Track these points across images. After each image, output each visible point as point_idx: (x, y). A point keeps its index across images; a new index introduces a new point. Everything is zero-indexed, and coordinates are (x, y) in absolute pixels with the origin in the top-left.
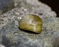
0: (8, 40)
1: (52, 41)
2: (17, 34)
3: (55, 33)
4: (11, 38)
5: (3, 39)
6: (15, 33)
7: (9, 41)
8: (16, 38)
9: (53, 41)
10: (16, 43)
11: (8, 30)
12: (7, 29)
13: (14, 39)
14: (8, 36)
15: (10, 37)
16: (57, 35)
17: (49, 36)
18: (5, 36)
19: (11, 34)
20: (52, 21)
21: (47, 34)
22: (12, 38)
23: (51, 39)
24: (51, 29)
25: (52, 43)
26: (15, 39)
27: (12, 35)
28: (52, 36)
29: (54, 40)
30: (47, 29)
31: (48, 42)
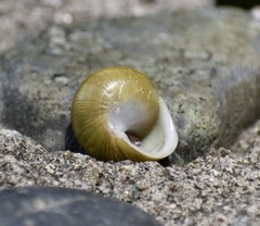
0: (30, 108)
2: (64, 80)
3: (224, 72)
4: (42, 96)
5: (7, 105)
6: (56, 76)
7: (34, 111)
8: (64, 97)
9: (221, 104)
10: (63, 116)
11: (27, 67)
12: (20, 61)
13: (54, 102)
14: (28, 92)
15: (39, 92)
16: (233, 78)
17: (200, 83)
18: (17, 90)
19: (42, 81)
21: (193, 77)
22: (45, 99)
23: (212, 94)
25: (217, 112)
26: (62, 103)
27: (47, 85)
28: (213, 82)
29: (225, 101)
30: (188, 54)
31: (199, 108)
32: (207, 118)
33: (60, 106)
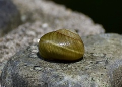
0: (24, 82)
1: (108, 76)
2: (39, 69)
3: (112, 62)
4: (29, 76)
5: (13, 81)
6: (35, 67)
7: (26, 83)
8: (39, 76)
9: (111, 76)
10: (39, 85)
11: (22, 63)
12: (18, 61)
13: (35, 79)
14: (23, 75)
16: (116, 65)
17: (101, 67)
18: (17, 74)
19: (29, 70)
20: (101, 40)
21: (98, 65)
22: (31, 77)
23: (107, 72)
24: (102, 55)
25: (109, 80)
27: (31, 71)
28: (107, 67)
30: (94, 55)
31: (101, 79)
32: (105, 83)
33: (37, 80)
